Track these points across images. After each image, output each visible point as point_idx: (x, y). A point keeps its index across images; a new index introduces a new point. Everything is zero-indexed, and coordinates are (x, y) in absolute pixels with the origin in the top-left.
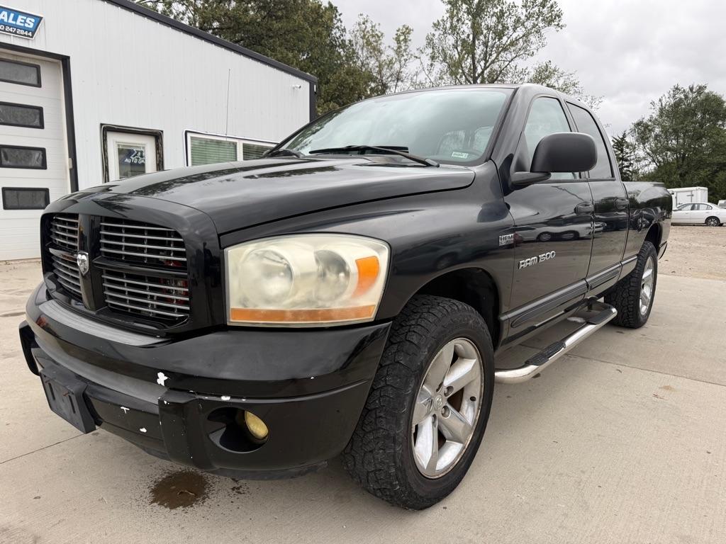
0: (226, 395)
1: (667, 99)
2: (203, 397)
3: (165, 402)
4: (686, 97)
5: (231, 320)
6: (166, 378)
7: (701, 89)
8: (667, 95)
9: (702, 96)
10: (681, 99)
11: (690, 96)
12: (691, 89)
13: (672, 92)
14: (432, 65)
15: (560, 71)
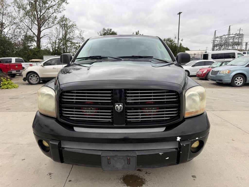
0: (197, 137)
1: (102, 32)
2: (192, 140)
3: (184, 145)
4: (107, 32)
5: (185, 116)
6: (180, 138)
7: (111, 30)
8: (102, 31)
9: (111, 32)
10: (106, 33)
11: (108, 32)
12: (108, 30)
13: (103, 30)
14: (19, 11)
15: (70, 20)
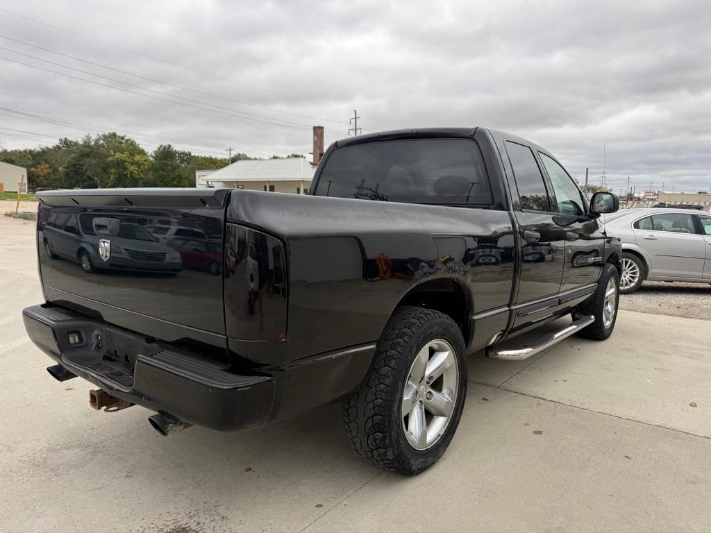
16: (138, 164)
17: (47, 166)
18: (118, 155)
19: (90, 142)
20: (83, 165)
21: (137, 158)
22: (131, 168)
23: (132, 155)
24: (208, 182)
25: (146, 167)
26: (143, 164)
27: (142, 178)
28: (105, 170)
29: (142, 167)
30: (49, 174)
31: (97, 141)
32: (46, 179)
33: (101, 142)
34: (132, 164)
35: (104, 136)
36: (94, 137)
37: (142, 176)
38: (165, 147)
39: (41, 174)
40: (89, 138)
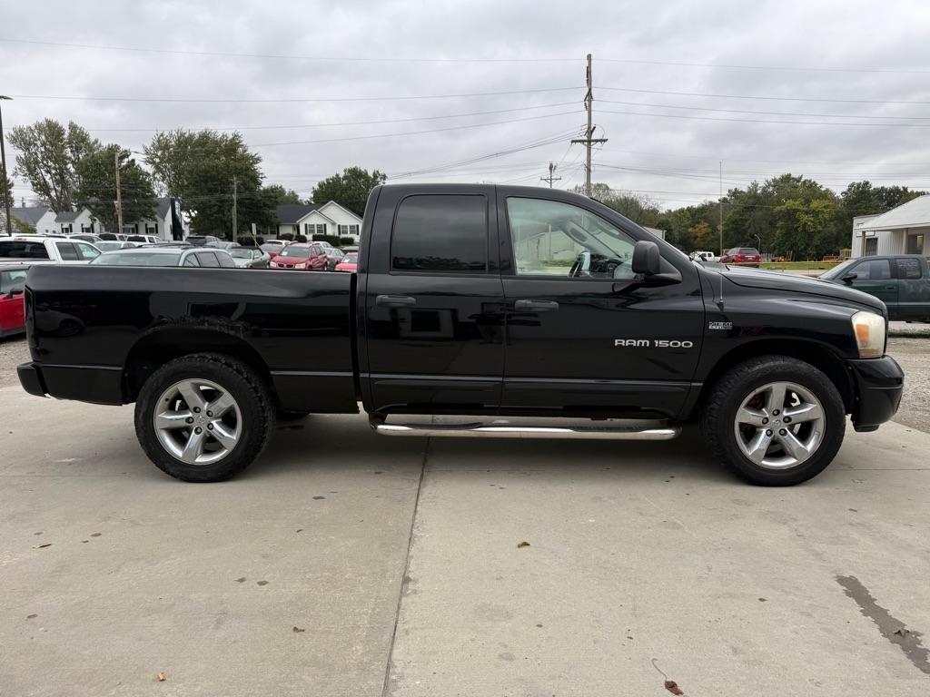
16: (815, 213)
17: (706, 225)
18: (790, 204)
19: (756, 190)
20: (746, 220)
21: (815, 204)
22: (805, 218)
23: (808, 201)
24: (864, 233)
25: (826, 216)
26: (823, 212)
27: (819, 232)
28: (772, 224)
29: (820, 216)
30: (708, 234)
31: (764, 189)
32: (704, 240)
33: (771, 189)
34: (807, 213)
35: (774, 180)
36: (762, 184)
37: (819, 228)
38: (859, 185)
39: (699, 235)
40: (755, 185)
